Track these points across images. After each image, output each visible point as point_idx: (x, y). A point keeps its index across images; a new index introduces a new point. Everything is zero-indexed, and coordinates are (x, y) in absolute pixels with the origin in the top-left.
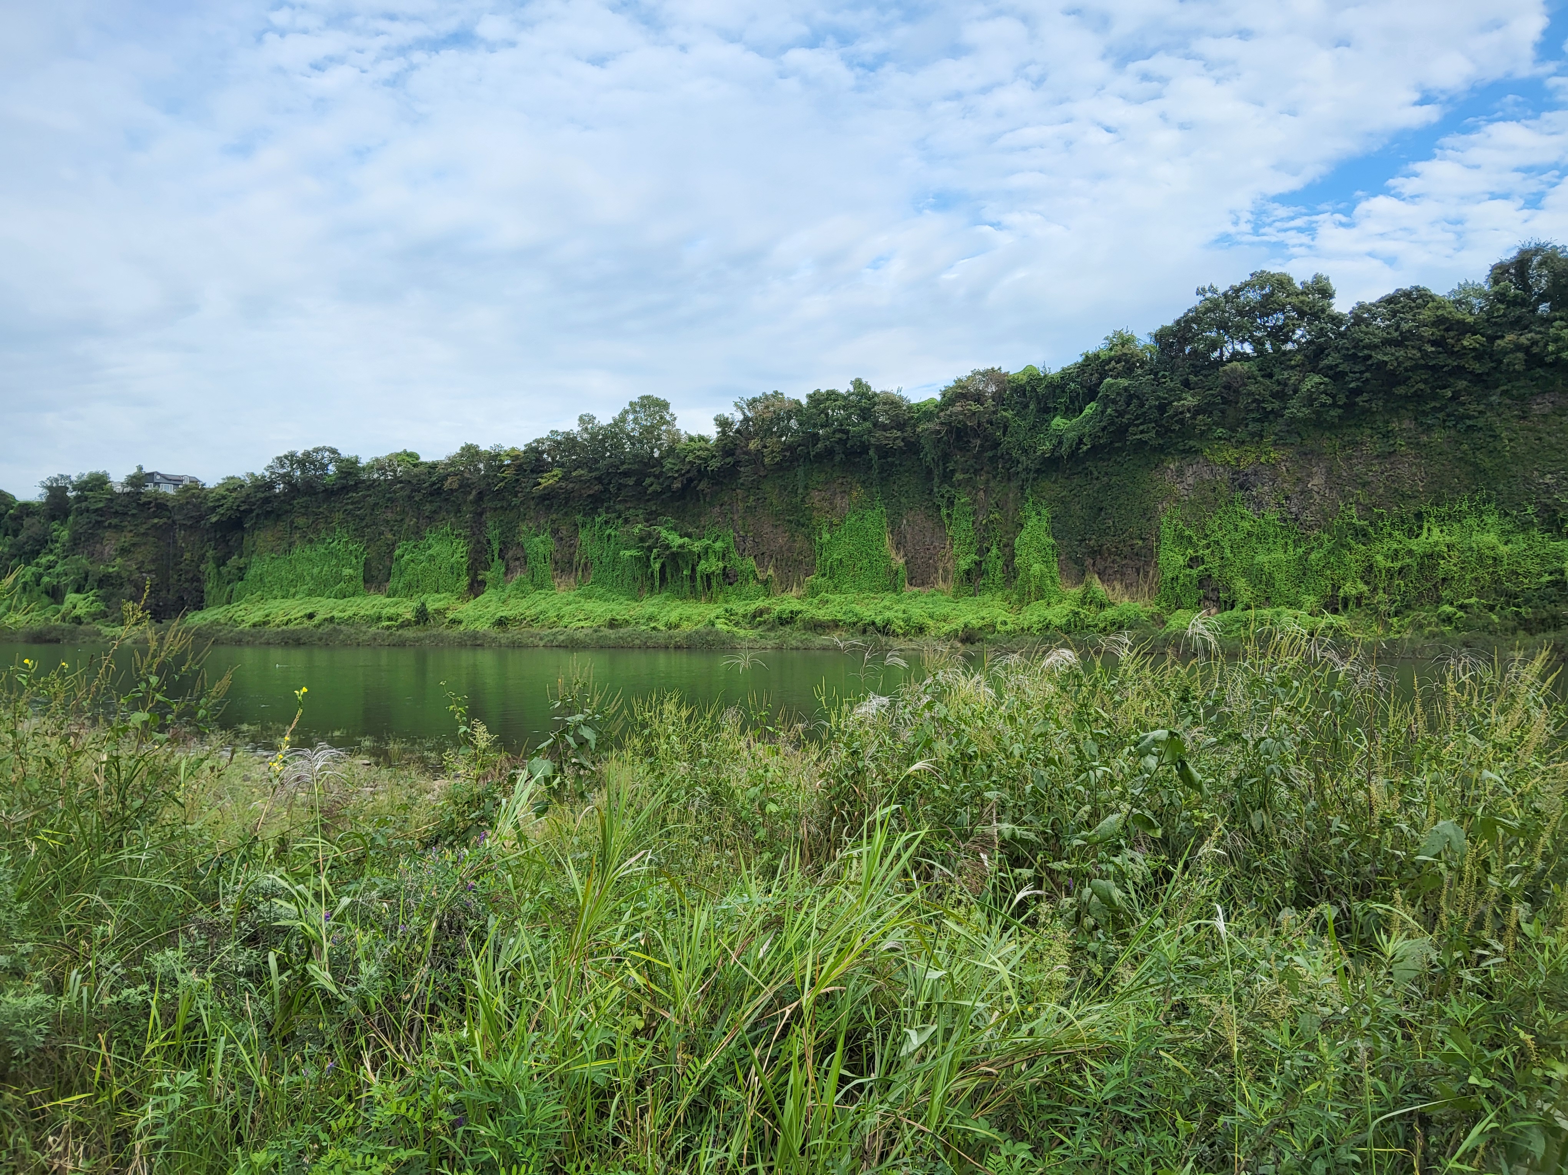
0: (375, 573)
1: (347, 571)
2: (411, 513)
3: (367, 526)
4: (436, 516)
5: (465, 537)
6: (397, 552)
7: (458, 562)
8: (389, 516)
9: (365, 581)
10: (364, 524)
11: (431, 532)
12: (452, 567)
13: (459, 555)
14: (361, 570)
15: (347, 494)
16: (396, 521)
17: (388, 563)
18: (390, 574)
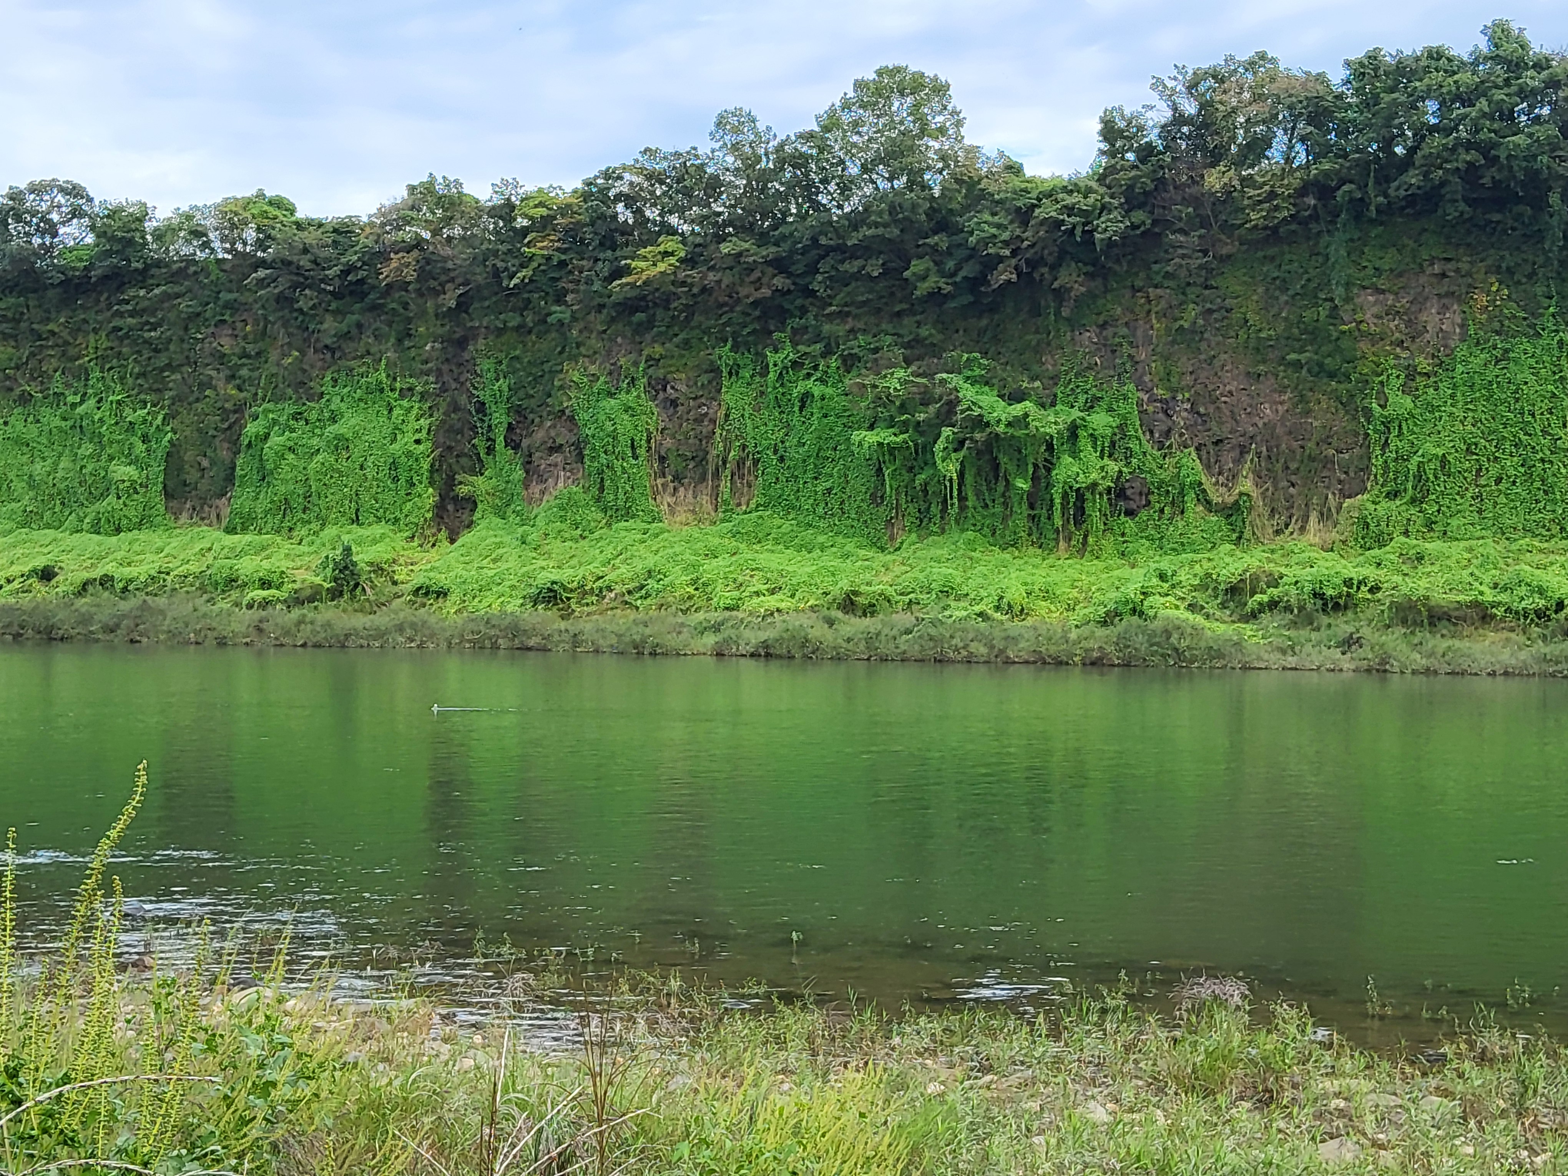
0: (192, 476)
1: (123, 471)
2: (283, 339)
3: (169, 367)
4: (349, 347)
5: (423, 396)
6: (252, 429)
7: (409, 454)
8: (227, 344)
9: (168, 494)
10: (162, 360)
11: (335, 381)
12: (394, 465)
13: (410, 437)
14: (157, 469)
15: (120, 288)
16: (245, 355)
17: (224, 454)
18: (230, 478)
